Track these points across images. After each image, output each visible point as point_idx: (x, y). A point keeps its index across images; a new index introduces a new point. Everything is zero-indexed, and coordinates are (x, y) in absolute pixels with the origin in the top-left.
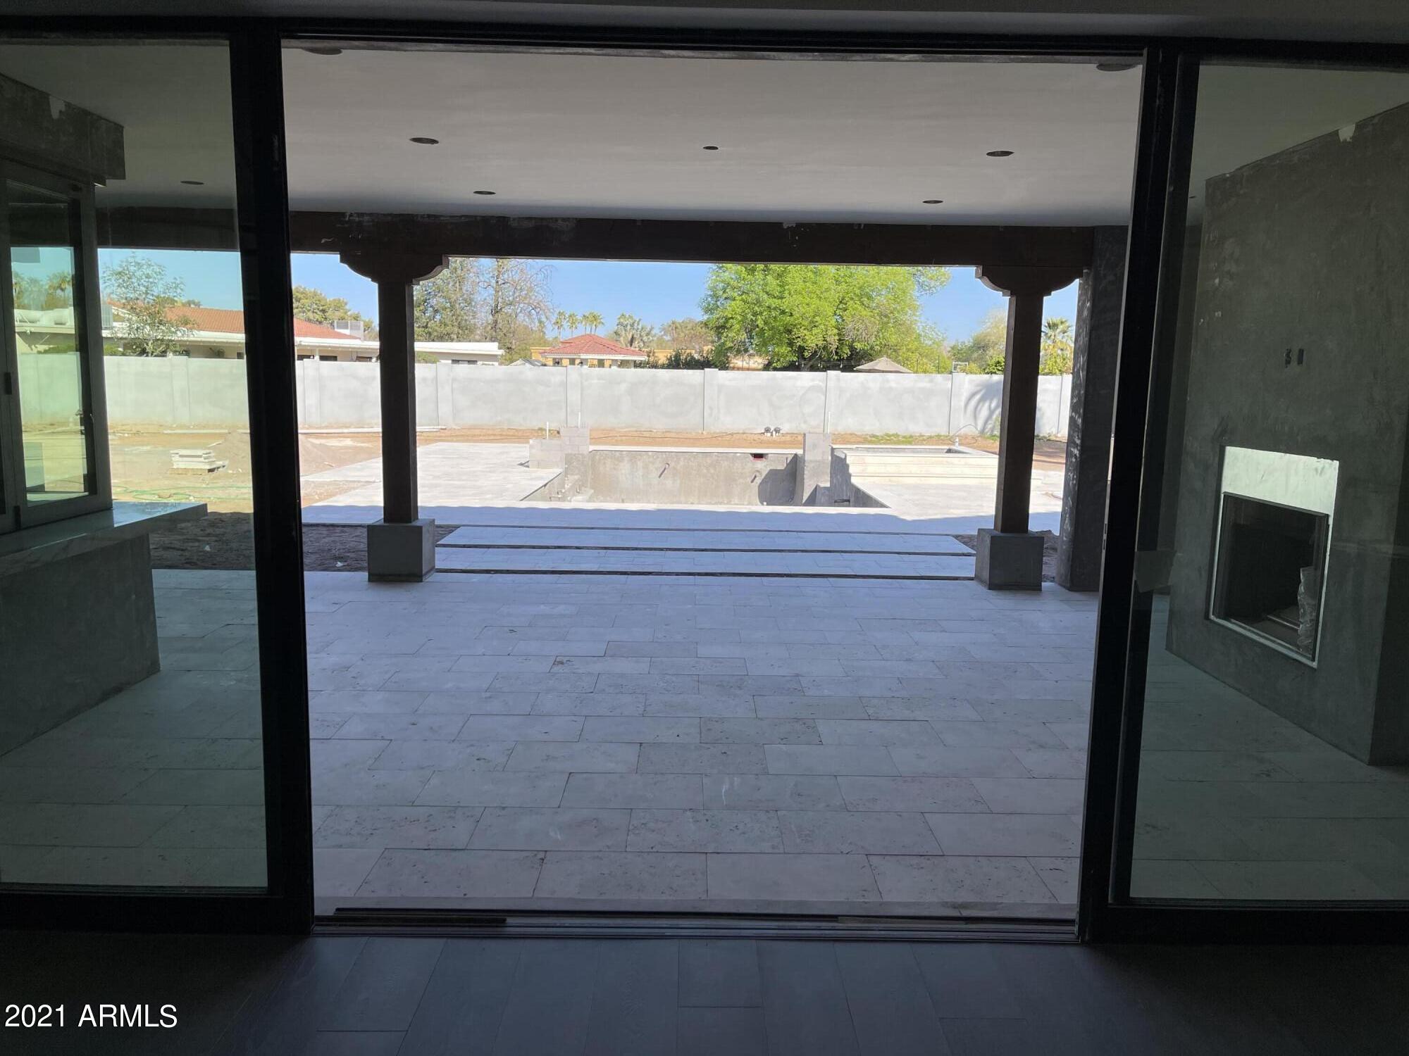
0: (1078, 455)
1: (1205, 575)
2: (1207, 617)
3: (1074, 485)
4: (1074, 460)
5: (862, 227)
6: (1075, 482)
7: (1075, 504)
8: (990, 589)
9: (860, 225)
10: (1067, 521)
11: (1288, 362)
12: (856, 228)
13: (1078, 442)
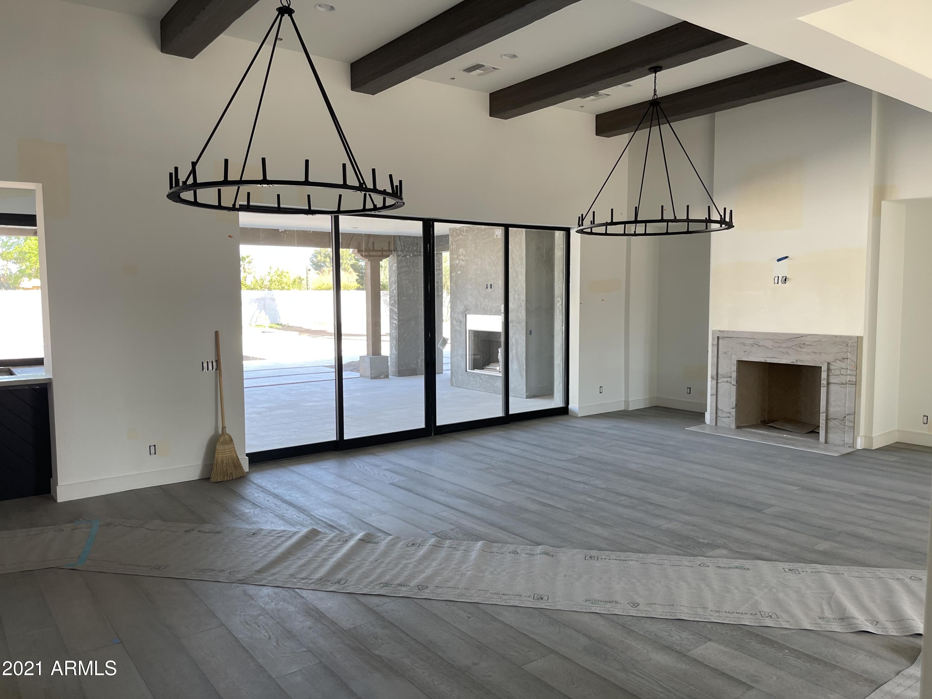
0: (397, 323)
1: (464, 358)
2: (466, 371)
3: (396, 335)
4: (394, 325)
5: (311, 232)
6: (396, 334)
7: (397, 342)
8: (371, 379)
9: (310, 231)
10: (393, 350)
11: (487, 288)
12: (309, 232)
13: (397, 318)
